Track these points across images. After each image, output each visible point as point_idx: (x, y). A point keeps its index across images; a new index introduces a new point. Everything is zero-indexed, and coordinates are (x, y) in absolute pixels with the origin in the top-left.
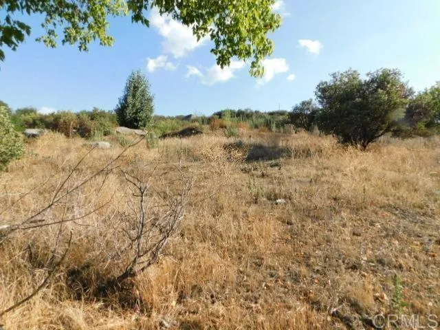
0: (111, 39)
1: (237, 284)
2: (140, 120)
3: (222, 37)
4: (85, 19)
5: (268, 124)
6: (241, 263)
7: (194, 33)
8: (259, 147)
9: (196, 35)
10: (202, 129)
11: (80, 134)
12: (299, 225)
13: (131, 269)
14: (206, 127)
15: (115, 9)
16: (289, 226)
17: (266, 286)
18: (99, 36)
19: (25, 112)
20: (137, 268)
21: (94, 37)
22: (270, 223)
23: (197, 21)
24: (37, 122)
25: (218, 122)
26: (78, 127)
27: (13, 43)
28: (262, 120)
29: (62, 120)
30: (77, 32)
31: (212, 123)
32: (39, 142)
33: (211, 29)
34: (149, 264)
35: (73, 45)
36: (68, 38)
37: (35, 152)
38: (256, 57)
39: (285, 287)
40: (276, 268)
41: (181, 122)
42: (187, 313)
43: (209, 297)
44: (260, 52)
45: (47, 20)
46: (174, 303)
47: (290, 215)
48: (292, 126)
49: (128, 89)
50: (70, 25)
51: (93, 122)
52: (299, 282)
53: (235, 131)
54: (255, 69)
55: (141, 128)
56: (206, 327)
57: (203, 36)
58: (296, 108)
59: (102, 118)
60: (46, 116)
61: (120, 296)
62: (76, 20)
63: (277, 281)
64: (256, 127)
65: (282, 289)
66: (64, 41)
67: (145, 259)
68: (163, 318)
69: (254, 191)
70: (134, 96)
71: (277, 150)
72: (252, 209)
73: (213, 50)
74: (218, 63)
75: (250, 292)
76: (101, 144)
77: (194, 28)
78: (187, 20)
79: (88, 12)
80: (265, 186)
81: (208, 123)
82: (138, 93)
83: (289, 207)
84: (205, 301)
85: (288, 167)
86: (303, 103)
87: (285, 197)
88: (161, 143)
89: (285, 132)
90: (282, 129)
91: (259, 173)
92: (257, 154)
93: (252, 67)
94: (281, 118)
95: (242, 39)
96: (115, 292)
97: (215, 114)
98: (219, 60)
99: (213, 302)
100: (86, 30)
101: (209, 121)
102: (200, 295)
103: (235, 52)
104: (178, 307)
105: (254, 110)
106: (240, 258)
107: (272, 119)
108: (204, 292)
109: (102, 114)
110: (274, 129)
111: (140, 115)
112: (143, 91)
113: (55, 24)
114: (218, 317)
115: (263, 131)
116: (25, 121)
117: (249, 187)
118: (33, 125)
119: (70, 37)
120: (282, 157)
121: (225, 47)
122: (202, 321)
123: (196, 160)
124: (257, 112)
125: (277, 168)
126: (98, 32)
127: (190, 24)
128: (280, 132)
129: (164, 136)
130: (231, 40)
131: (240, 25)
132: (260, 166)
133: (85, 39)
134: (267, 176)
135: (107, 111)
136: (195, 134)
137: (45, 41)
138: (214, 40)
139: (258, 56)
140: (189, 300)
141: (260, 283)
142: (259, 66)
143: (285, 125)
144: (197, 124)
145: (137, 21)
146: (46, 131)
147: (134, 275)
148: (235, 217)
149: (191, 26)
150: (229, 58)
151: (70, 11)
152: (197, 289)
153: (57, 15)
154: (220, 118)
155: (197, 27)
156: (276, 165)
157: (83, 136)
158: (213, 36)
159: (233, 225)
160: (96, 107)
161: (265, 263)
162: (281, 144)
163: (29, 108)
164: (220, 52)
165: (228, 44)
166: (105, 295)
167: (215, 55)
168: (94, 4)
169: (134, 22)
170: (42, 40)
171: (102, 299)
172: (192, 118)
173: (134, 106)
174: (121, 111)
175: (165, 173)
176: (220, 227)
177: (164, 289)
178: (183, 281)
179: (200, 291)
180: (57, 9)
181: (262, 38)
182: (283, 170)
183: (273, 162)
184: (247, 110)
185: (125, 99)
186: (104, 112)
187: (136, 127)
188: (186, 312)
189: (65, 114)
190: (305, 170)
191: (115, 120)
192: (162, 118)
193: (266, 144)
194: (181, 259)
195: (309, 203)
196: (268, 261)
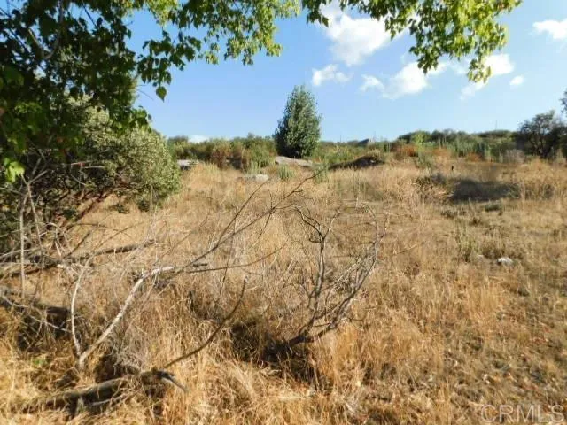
0: (279, 47)
1: (445, 370)
2: (303, 148)
3: (427, 29)
4: (249, 27)
5: (479, 151)
6: (449, 341)
7: (387, 28)
8: (467, 183)
9: (389, 31)
10: (384, 158)
11: (234, 165)
12: (540, 298)
13: (306, 332)
14: (390, 156)
15: (284, 9)
16: (522, 298)
17: (489, 379)
18: (266, 44)
19: (177, 141)
20: (313, 332)
21: (260, 47)
22: (491, 291)
23: (391, 11)
24: (189, 152)
25: (405, 147)
26: (232, 157)
27: (180, 62)
28: (471, 145)
29: (214, 150)
30: (241, 44)
31: (399, 149)
32: (192, 174)
33: (411, 20)
34: (328, 329)
35: (236, 59)
36: (231, 52)
37: (189, 186)
38: (478, 53)
39: (521, 387)
40: (503, 355)
41: (354, 150)
42: (376, 400)
43: (405, 381)
44: (485, 45)
45: (209, 33)
46: (359, 383)
47: (524, 282)
48: (519, 152)
49: (289, 108)
50: (234, 36)
51: (249, 151)
52: (543, 382)
53: (431, 160)
54: (475, 72)
55: (305, 157)
56: (403, 422)
57: (400, 30)
58: (526, 126)
59: (259, 147)
60: (197, 145)
61: (292, 365)
62: (240, 28)
63: (505, 375)
64: (461, 154)
65: (516, 388)
66: (226, 56)
67: (322, 321)
68: (346, 400)
69: (465, 243)
70: (296, 118)
71: (495, 186)
72: (463, 269)
73: (412, 49)
74: (420, 66)
75: (464, 385)
76: (259, 176)
77: (387, 22)
78: (376, 12)
79: (254, 17)
80: (479, 238)
81: (392, 150)
82: (302, 114)
83: (520, 269)
84: (401, 386)
85: (514, 212)
86: (539, 118)
87: (512, 256)
88: (331, 175)
89: (506, 161)
90: (501, 158)
91: (469, 219)
92: (465, 192)
93: (471, 68)
94: (499, 141)
95: (458, 30)
96: (286, 358)
97: (401, 138)
98: (421, 61)
99: (412, 390)
100: (251, 39)
101: (393, 147)
102: (392, 378)
103: (446, 49)
104: (364, 388)
105: (457, 131)
106: (447, 335)
107: (486, 144)
108: (399, 375)
109: (259, 141)
110: (489, 156)
111: (304, 141)
112: (308, 111)
113: (218, 36)
114: (419, 411)
115: (473, 160)
116: (176, 151)
117: (457, 238)
118: (184, 155)
119: (233, 49)
120: (504, 197)
121: (431, 42)
122: (397, 412)
123: (377, 200)
124: (461, 134)
125: (495, 213)
126: (264, 40)
127: (381, 17)
128: (498, 161)
129: (334, 167)
130: (440, 32)
131: (459, 9)
132: (470, 209)
133: (249, 50)
134: (482, 224)
135: (263, 137)
136: (374, 165)
137: (207, 57)
138: (414, 34)
139: (482, 51)
140: (379, 382)
141: (480, 373)
142: (483, 66)
143: (507, 151)
144: (377, 152)
145: (313, 20)
146: (198, 162)
147: (309, 340)
148: (437, 277)
149: (383, 19)
150: (436, 58)
151: (234, 18)
152: (389, 370)
153: (220, 25)
154: (408, 143)
155: (391, 19)
156: (495, 208)
157: (237, 167)
158: (413, 29)
159: (436, 289)
160: (252, 133)
161: (485, 347)
162: (501, 178)
163: (181, 136)
164: (424, 50)
165: (436, 38)
166: (274, 360)
167: (415, 55)
168: (261, 7)
169: (310, 22)
170: (204, 57)
171: (270, 364)
172: (369, 143)
173: (296, 130)
174: (281, 137)
175: (338, 215)
176: (417, 290)
177: (345, 363)
178: (370, 357)
179: (393, 371)
180: (220, 19)
181: (490, 24)
182: (506, 216)
183: (490, 203)
184: (446, 131)
185: (286, 122)
186: (260, 139)
187: (299, 157)
188: (374, 397)
189: (218, 142)
190: (544, 217)
191: (274, 148)
192: (331, 145)
193: (476, 179)
194: (367, 327)
195: (554, 267)
196: (490, 344)
